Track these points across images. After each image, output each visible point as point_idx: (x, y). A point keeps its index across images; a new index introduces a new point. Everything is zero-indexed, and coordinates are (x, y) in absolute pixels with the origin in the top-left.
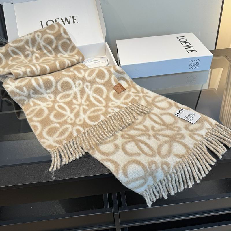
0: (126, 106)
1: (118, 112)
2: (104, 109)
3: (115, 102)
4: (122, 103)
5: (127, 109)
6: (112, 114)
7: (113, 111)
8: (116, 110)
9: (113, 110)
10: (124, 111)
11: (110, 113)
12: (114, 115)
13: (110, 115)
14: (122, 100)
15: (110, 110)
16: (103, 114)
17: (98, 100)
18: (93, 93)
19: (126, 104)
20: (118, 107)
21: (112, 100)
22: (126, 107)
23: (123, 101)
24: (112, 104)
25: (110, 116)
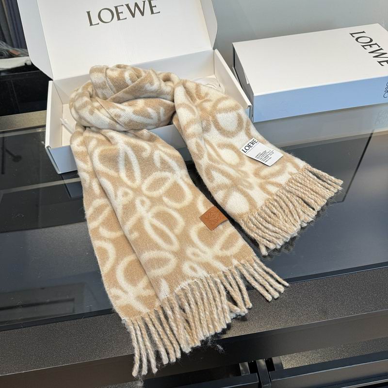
0: (223, 268)
1: (204, 280)
2: (173, 261)
3: (201, 250)
4: (218, 258)
5: (226, 276)
6: (190, 281)
7: (193, 274)
8: (202, 273)
9: (194, 270)
10: (218, 281)
11: (184, 277)
12: (195, 287)
13: (184, 284)
14: (217, 248)
15: (186, 268)
16: (167, 278)
17: (162, 235)
18: (153, 217)
19: (225, 260)
20: (207, 266)
21: (193, 245)
22: (223, 272)
23: (220, 253)
24: (194, 254)
25: (183, 289)
